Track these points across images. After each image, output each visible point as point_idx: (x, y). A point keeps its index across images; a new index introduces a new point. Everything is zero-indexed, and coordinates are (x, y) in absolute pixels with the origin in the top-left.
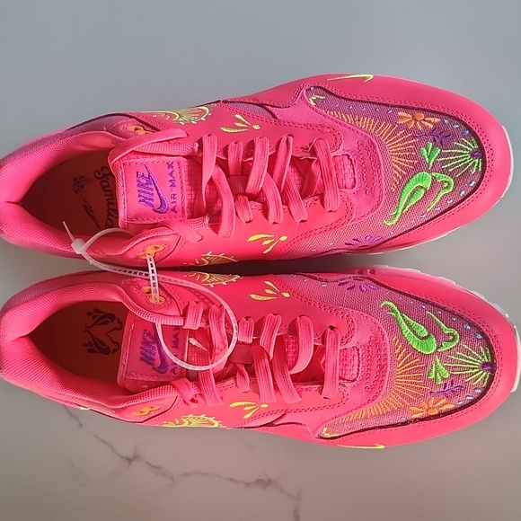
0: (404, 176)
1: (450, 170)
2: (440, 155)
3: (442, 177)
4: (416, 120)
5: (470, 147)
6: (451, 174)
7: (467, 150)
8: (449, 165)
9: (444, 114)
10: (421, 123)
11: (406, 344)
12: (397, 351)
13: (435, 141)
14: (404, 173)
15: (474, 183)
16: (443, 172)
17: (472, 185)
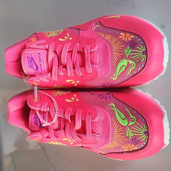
0: (118, 61)
1: (134, 59)
2: (131, 52)
3: (131, 62)
4: (126, 37)
5: (143, 49)
6: (134, 61)
7: (141, 51)
8: (134, 57)
9: (136, 34)
10: (127, 38)
11: (117, 121)
12: (114, 124)
13: (130, 46)
14: (118, 59)
15: (143, 65)
16: (132, 60)
17: (142, 66)
